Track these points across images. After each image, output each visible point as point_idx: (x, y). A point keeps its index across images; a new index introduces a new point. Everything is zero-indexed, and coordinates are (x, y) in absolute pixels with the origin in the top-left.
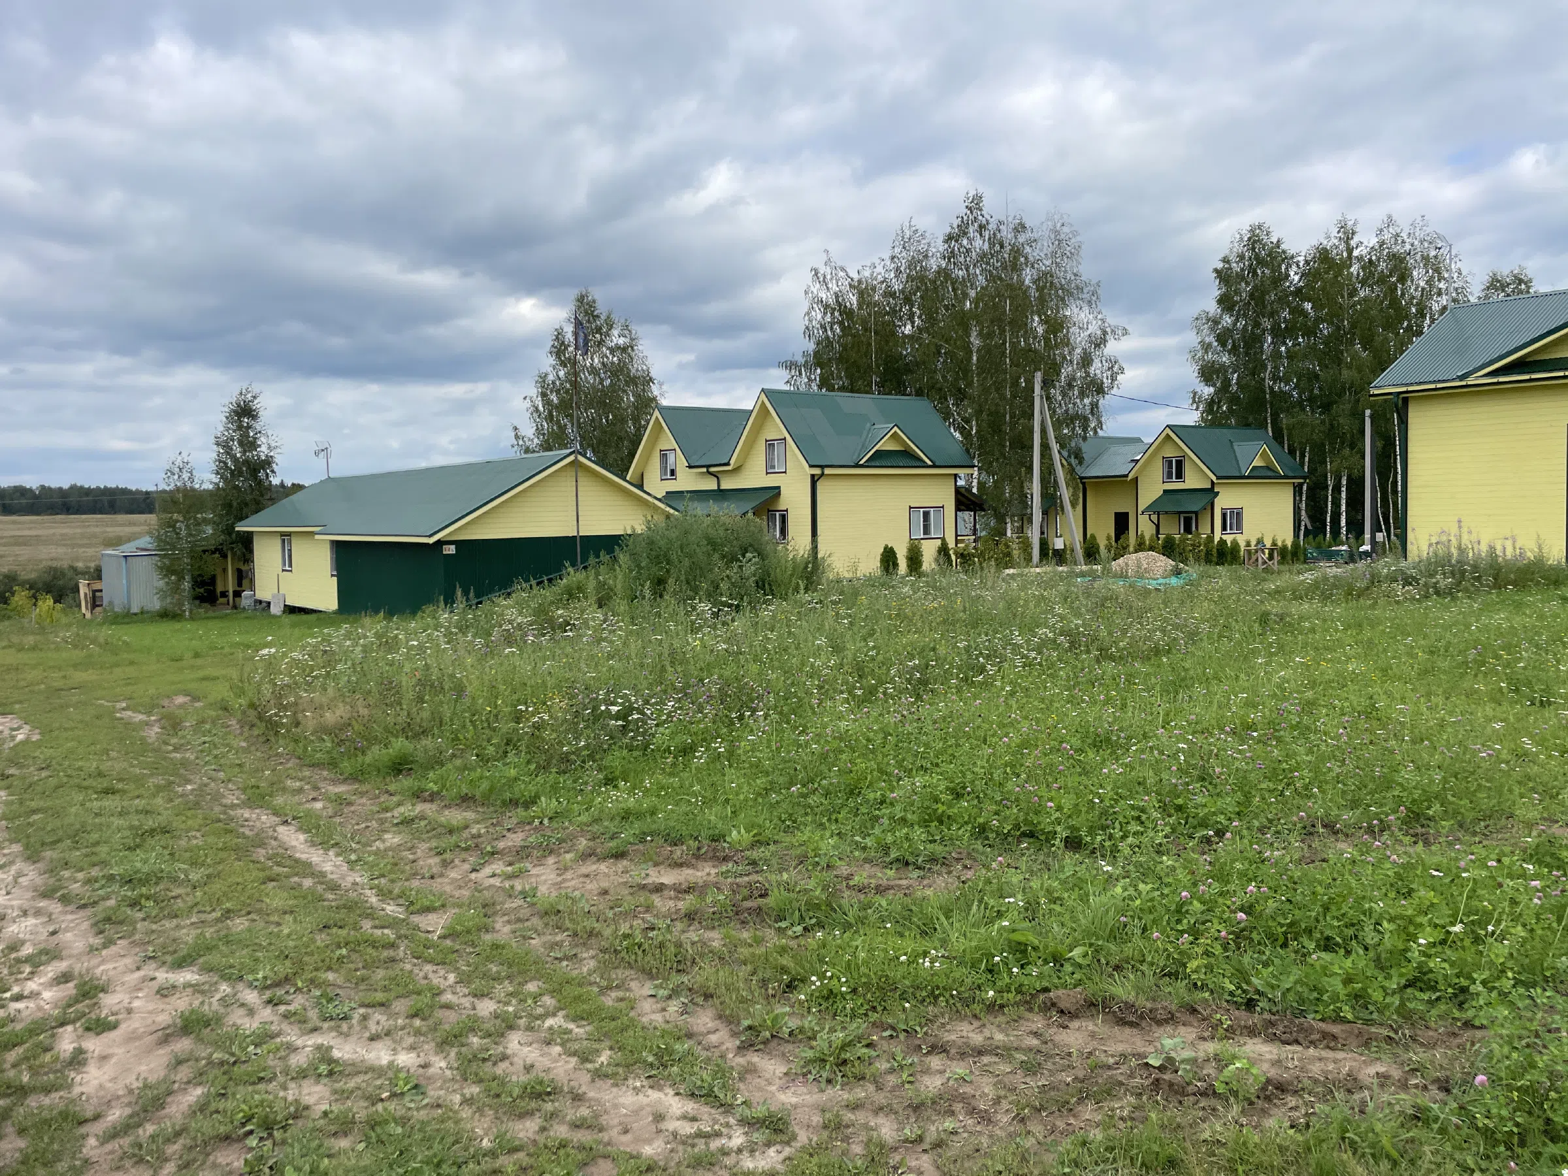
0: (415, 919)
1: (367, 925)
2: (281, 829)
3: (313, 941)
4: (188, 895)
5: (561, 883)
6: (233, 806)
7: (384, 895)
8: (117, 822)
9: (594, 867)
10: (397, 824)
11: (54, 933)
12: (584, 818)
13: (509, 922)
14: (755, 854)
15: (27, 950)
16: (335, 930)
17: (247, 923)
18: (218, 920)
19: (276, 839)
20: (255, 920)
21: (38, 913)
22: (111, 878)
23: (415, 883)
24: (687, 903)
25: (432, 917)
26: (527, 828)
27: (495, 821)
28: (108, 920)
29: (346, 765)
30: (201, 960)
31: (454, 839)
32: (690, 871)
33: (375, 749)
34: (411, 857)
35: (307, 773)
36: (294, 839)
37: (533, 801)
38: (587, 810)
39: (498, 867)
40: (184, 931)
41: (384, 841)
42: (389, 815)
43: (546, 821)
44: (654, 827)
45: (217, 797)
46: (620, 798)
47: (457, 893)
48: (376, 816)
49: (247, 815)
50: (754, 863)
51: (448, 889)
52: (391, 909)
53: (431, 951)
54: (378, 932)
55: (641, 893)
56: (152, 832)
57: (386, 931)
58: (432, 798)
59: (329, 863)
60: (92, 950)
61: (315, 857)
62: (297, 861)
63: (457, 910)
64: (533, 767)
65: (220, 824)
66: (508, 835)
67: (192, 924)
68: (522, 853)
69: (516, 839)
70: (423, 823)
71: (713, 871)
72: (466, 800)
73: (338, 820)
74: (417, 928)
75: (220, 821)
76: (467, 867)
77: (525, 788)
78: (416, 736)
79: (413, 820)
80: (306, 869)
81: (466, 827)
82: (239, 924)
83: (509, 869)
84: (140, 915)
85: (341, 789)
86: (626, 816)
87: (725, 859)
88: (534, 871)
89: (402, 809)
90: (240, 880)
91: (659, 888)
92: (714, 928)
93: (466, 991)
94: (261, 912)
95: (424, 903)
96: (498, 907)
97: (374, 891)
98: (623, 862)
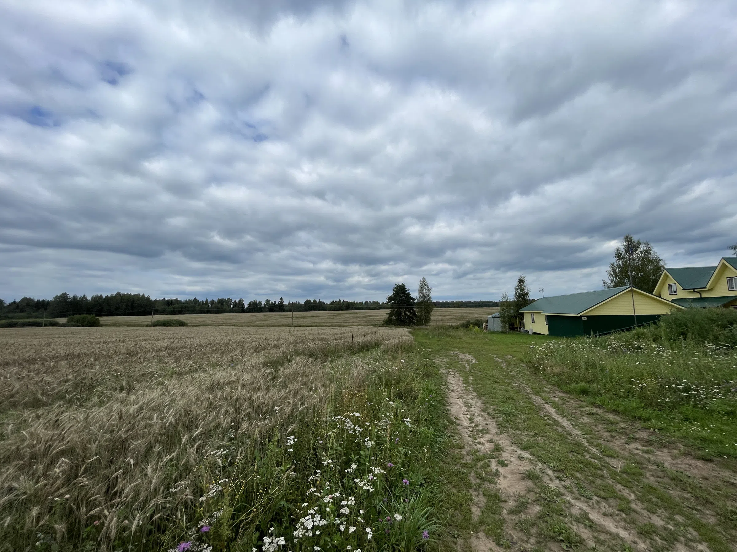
0: (607, 460)
1: (587, 455)
2: (545, 405)
3: (568, 456)
4: (522, 423)
5: (675, 464)
6: (529, 394)
7: (591, 443)
8: (500, 393)
9: (693, 461)
10: (587, 414)
11: (487, 424)
12: (678, 434)
13: (653, 476)
15: (480, 428)
16: (575, 454)
17: (543, 441)
18: (533, 436)
19: (545, 409)
20: (545, 440)
21: (482, 416)
22: (500, 411)
23: (601, 442)
25: (613, 460)
26: (648, 431)
27: (630, 423)
28: (501, 425)
29: (564, 388)
30: (531, 450)
31: (614, 427)
33: (574, 384)
34: (596, 429)
35: (550, 387)
36: (551, 410)
37: (647, 420)
38: (679, 430)
39: (638, 445)
40: (523, 436)
41: (584, 419)
42: (583, 409)
43: (656, 430)
45: (525, 390)
46: (694, 428)
47: (622, 452)
48: (578, 409)
49: (534, 398)
51: (617, 449)
52: (595, 451)
53: (618, 478)
54: (593, 460)
56: (509, 398)
57: (596, 461)
58: (599, 407)
59: (565, 423)
60: (497, 434)
61: (559, 419)
62: (554, 419)
63: (625, 461)
64: (643, 404)
65: (527, 400)
66: (638, 431)
67: (525, 435)
68: (649, 442)
69: (644, 435)
70: (598, 417)
72: (614, 412)
73: (565, 407)
74: (609, 464)
75: (527, 398)
76: (623, 441)
77: (643, 413)
78: (589, 382)
79: (594, 414)
80: (556, 422)
81: (618, 423)
82: (540, 440)
83: (645, 448)
84: (509, 426)
85: (563, 395)
86: (704, 440)
88: (658, 453)
89: (587, 408)
90: (538, 423)
93: (643, 506)
94: (546, 437)
95: (608, 452)
96: (645, 466)
97: (585, 440)
98: (710, 465)
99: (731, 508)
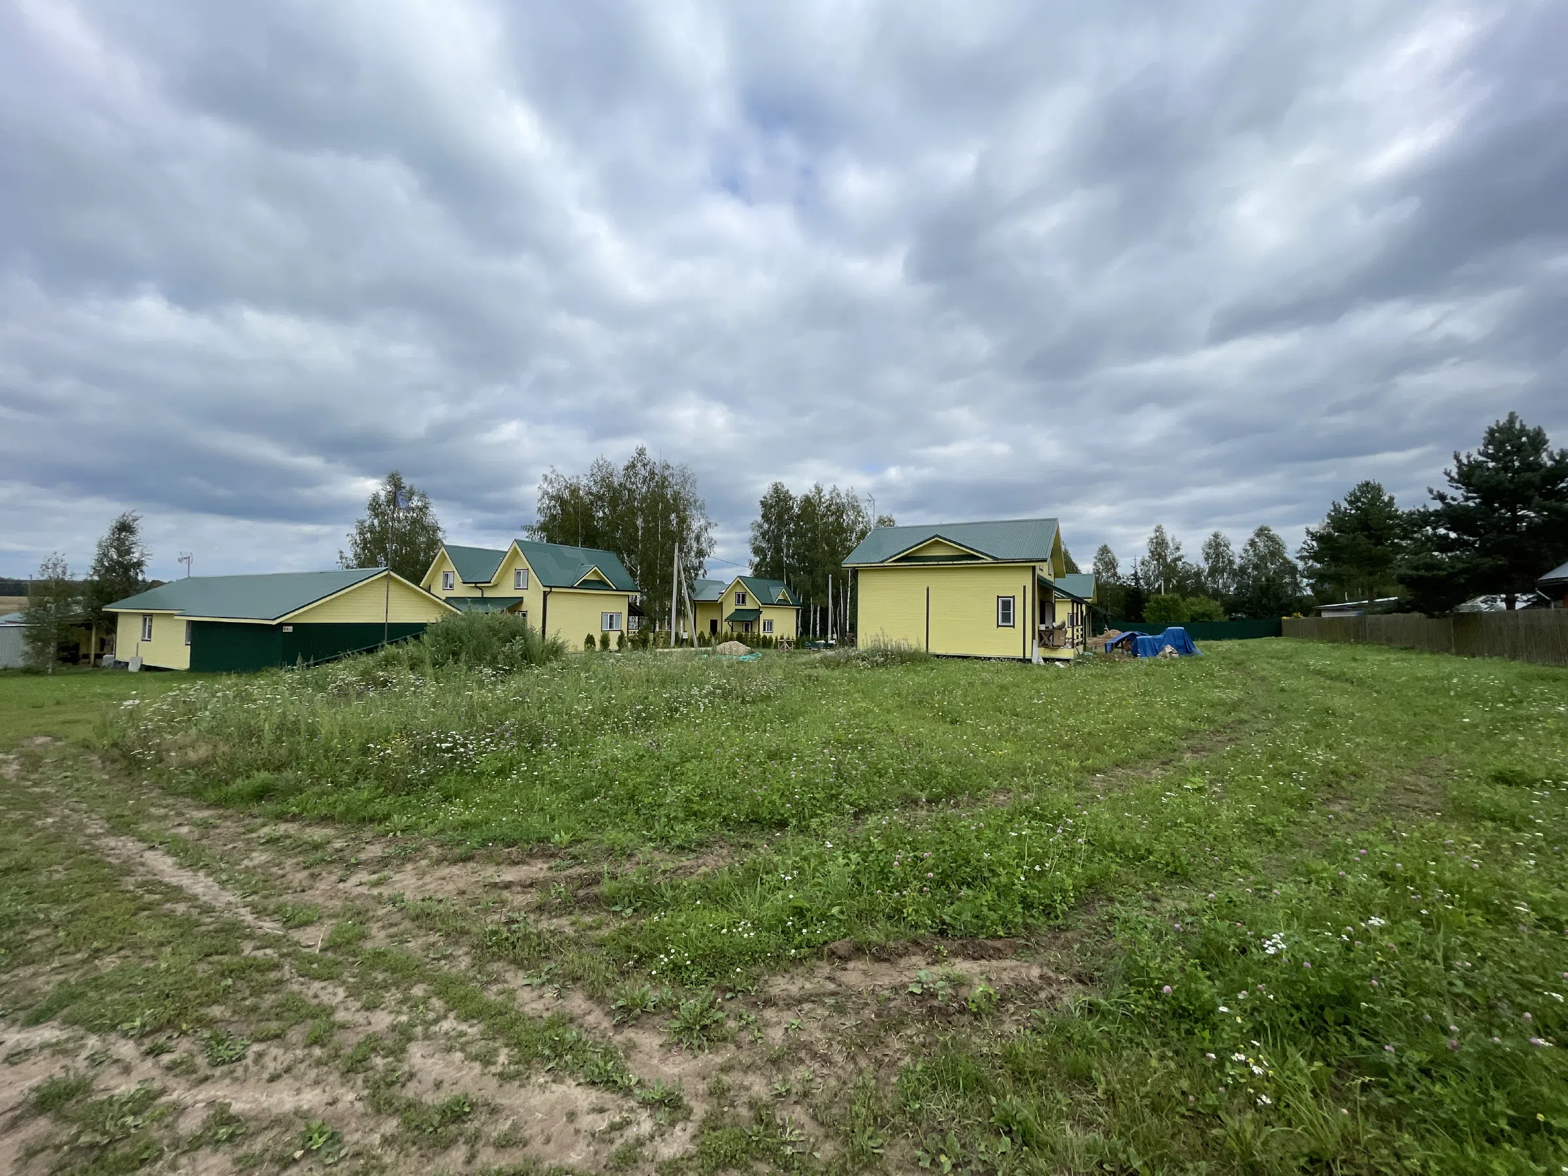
0: (296, 935)
1: (247, 948)
2: (149, 855)
3: (194, 972)
4: (48, 935)
5: (422, 886)
6: (97, 836)
7: (260, 912)
9: (447, 870)
10: (263, 844)
12: (431, 829)
13: (383, 927)
14: (575, 850)
16: (216, 958)
17: (118, 962)
18: (84, 962)
19: (143, 864)
20: (127, 957)
23: (288, 898)
24: (534, 897)
25: (309, 929)
26: (383, 840)
27: (353, 835)
29: (212, 795)
30: (65, 1012)
31: (319, 854)
32: (525, 868)
33: (239, 781)
34: (280, 872)
35: (170, 801)
36: (162, 864)
37: (387, 817)
38: (432, 822)
39: (363, 876)
40: (43, 979)
41: (252, 860)
42: (254, 835)
43: (399, 833)
44: (491, 834)
45: (80, 828)
46: (455, 812)
47: (330, 904)
48: (243, 837)
49: (113, 844)
50: (575, 857)
51: (320, 900)
52: (269, 926)
53: (315, 966)
54: (261, 953)
55: (494, 890)
56: (7, 872)
57: (269, 951)
58: (294, 818)
59: (200, 885)
61: (184, 878)
62: (167, 885)
63: (334, 921)
64: (382, 790)
65: (84, 856)
66: (367, 847)
67: (53, 969)
68: (383, 862)
69: (375, 850)
70: (288, 841)
71: (546, 866)
72: (325, 820)
73: (204, 842)
74: (298, 943)
75: (83, 852)
76: (334, 878)
77: (380, 807)
78: (278, 769)
79: (278, 839)
80: (175, 893)
81: (329, 842)
82: (109, 964)
83: (375, 877)
85: (206, 813)
86: (466, 825)
87: (553, 856)
88: (397, 877)
89: (266, 830)
90: (109, 913)
91: (508, 886)
92: (561, 916)
93: (359, 1005)
94: (134, 946)
95: (302, 917)
96: (371, 914)
97: (249, 909)
98: (471, 864)
99: (490, 927)
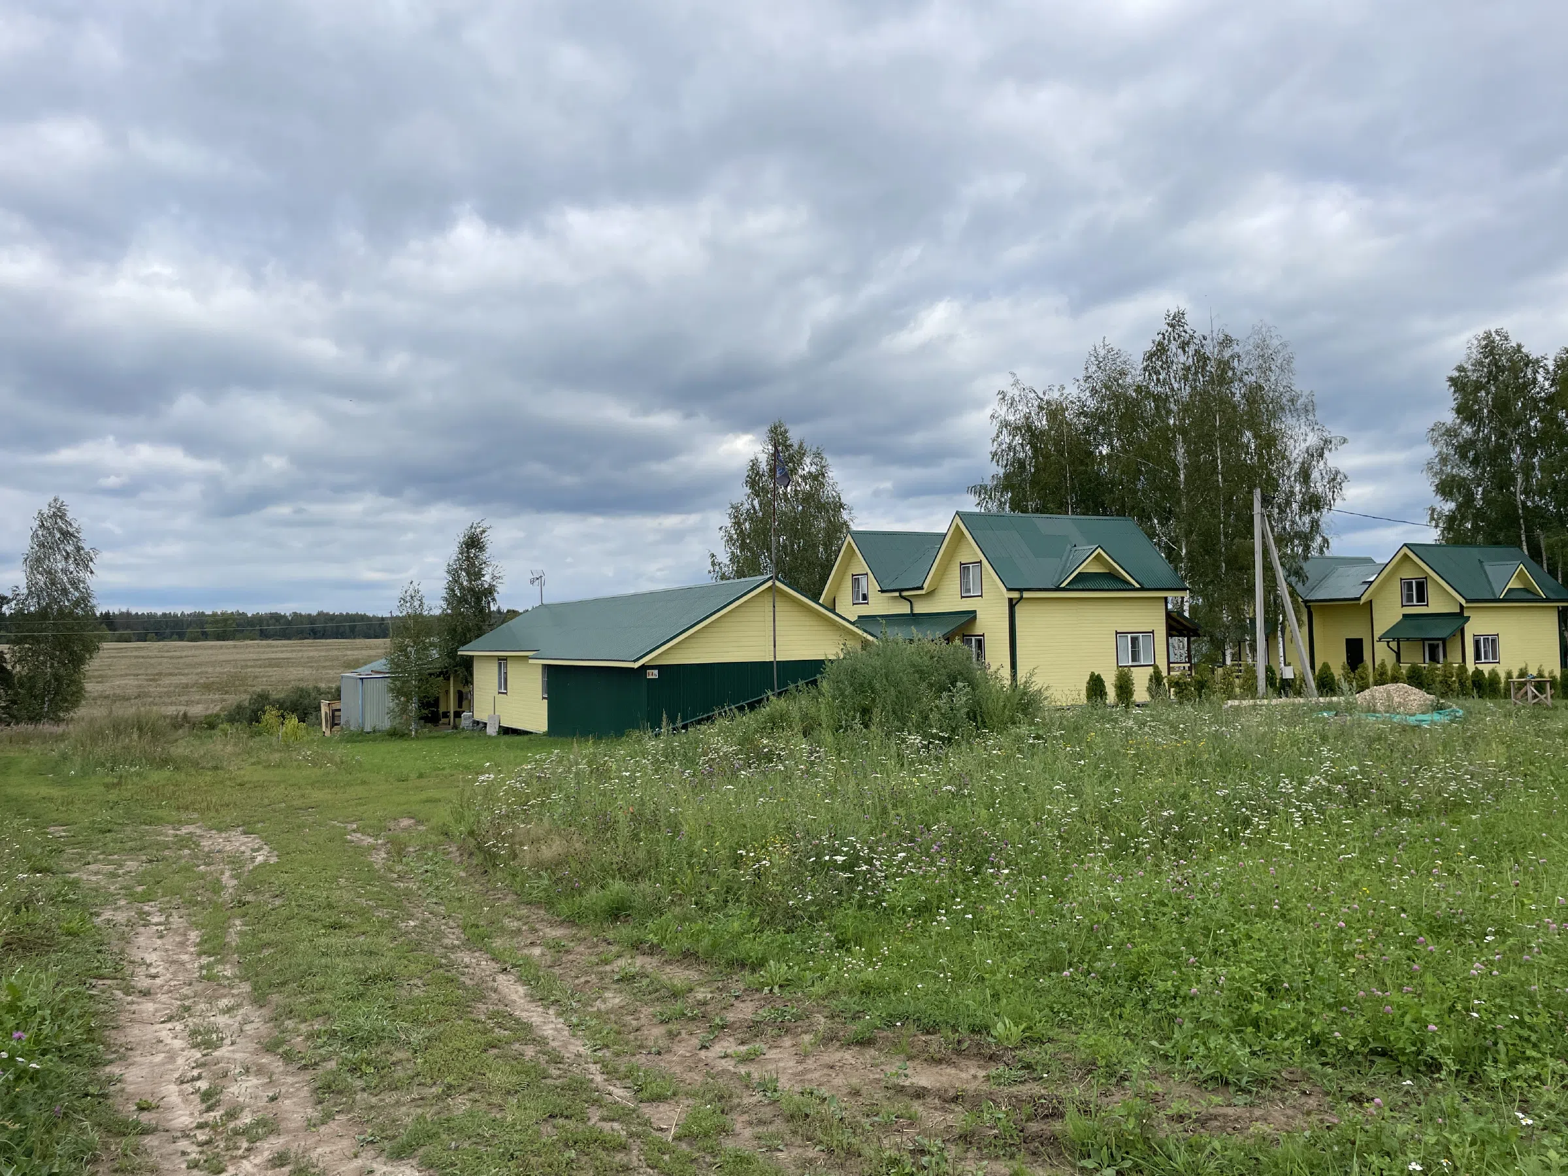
0: (647, 1110)
1: (595, 1115)
2: (501, 978)
3: (538, 1133)
4: (408, 1060)
5: (803, 1073)
6: (454, 948)
7: (610, 1073)
8: (342, 963)
9: (838, 1055)
10: (618, 980)
11: (273, 1099)
12: (818, 989)
13: (750, 1123)
14: (1031, 1054)
15: (246, 1119)
16: (560, 1121)
17: (468, 1104)
18: (438, 1098)
19: (495, 991)
20: (476, 1101)
21: (260, 1071)
22: (333, 1034)
23: (641, 1059)
24: (958, 1118)
25: (663, 1107)
26: (757, 996)
27: (720, 984)
28: (328, 1088)
29: (564, 907)
30: (421, 1151)
31: (679, 1005)
32: (952, 1071)
33: (593, 891)
34: (634, 1023)
35: (524, 911)
36: (513, 991)
37: (761, 963)
38: (822, 978)
39: (727, 1045)
40: (404, 1109)
41: (604, 1001)
42: (608, 968)
43: (776, 989)
44: (901, 1008)
45: (439, 936)
46: (853, 966)
47: (688, 1076)
48: (596, 969)
49: (467, 960)
50: (1028, 1067)
51: (678, 1070)
52: (619, 1093)
53: (666, 1157)
54: (607, 1126)
55: (900, 1097)
56: (374, 979)
57: (616, 1125)
58: (653, 950)
59: (550, 1025)
60: (311, 1125)
61: (533, 1015)
62: (518, 1021)
63: (690, 1101)
64: (756, 921)
65: (441, 971)
66: (736, 1003)
67: (413, 1100)
68: (754, 1029)
69: (745, 1011)
70: (645, 982)
71: (982, 1073)
72: (688, 957)
73: (557, 971)
74: (647, 1123)
75: (440, 966)
76: (695, 1042)
77: (752, 947)
78: (635, 877)
79: (633, 977)
80: (525, 1033)
81: (691, 990)
82: (460, 1105)
83: (743, 1048)
84: (360, 1083)
85: (558, 932)
86: (867, 990)
87: (992, 1058)
88: (772, 1054)
89: (621, 962)
90: (462, 1046)
91: (920, 1094)
92: (997, 1157)
94: (483, 1089)
95: (654, 1088)
96: (736, 1101)
97: (599, 1066)
98: (871, 1052)
99: (887, 1153)
